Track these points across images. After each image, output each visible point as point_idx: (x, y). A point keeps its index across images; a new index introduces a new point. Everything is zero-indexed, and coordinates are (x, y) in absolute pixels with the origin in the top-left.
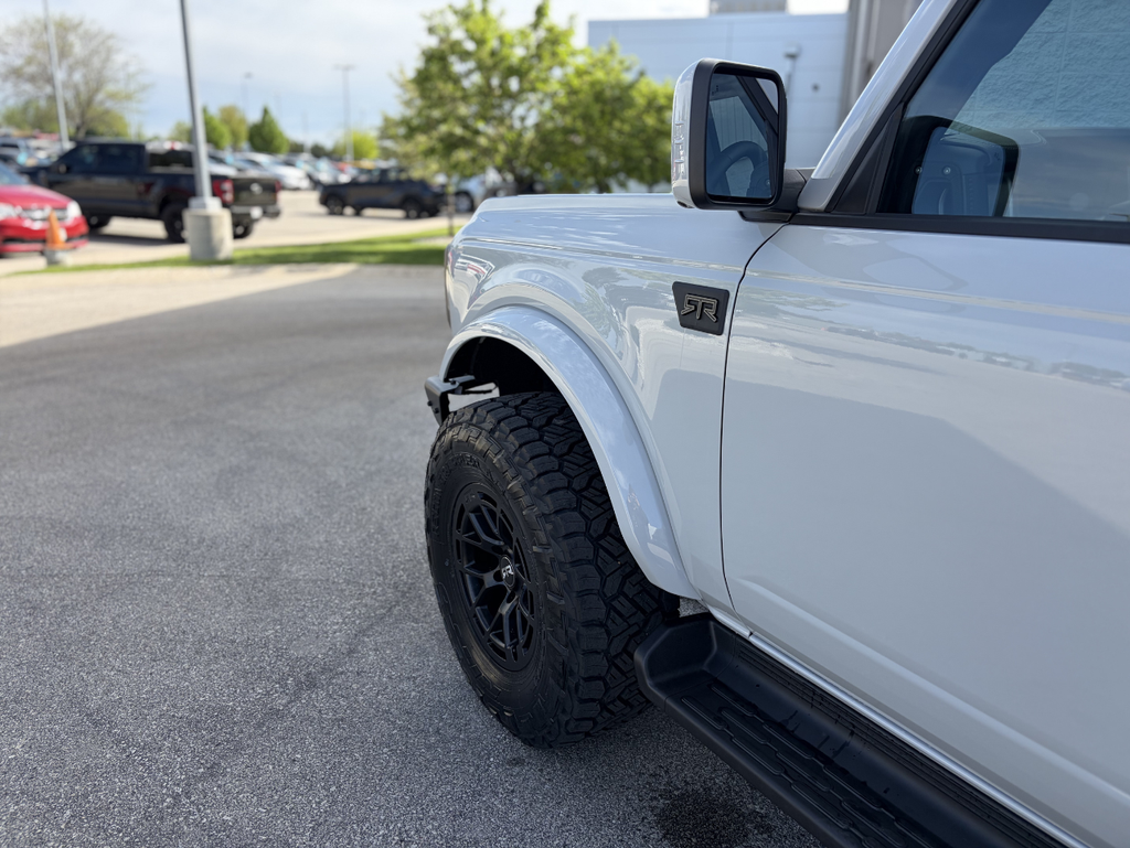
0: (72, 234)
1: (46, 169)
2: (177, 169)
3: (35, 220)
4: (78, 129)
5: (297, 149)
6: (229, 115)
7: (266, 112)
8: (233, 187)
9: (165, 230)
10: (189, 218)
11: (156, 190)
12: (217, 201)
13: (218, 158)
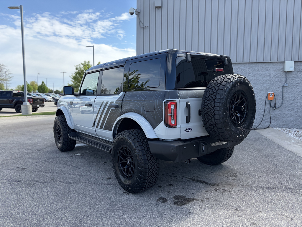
2: (21, 97)
5: (51, 92)
6: (33, 83)
7: (43, 82)
8: (33, 100)
9: (16, 110)
10: (22, 106)
11: (14, 101)
12: (29, 103)
13: (30, 94)
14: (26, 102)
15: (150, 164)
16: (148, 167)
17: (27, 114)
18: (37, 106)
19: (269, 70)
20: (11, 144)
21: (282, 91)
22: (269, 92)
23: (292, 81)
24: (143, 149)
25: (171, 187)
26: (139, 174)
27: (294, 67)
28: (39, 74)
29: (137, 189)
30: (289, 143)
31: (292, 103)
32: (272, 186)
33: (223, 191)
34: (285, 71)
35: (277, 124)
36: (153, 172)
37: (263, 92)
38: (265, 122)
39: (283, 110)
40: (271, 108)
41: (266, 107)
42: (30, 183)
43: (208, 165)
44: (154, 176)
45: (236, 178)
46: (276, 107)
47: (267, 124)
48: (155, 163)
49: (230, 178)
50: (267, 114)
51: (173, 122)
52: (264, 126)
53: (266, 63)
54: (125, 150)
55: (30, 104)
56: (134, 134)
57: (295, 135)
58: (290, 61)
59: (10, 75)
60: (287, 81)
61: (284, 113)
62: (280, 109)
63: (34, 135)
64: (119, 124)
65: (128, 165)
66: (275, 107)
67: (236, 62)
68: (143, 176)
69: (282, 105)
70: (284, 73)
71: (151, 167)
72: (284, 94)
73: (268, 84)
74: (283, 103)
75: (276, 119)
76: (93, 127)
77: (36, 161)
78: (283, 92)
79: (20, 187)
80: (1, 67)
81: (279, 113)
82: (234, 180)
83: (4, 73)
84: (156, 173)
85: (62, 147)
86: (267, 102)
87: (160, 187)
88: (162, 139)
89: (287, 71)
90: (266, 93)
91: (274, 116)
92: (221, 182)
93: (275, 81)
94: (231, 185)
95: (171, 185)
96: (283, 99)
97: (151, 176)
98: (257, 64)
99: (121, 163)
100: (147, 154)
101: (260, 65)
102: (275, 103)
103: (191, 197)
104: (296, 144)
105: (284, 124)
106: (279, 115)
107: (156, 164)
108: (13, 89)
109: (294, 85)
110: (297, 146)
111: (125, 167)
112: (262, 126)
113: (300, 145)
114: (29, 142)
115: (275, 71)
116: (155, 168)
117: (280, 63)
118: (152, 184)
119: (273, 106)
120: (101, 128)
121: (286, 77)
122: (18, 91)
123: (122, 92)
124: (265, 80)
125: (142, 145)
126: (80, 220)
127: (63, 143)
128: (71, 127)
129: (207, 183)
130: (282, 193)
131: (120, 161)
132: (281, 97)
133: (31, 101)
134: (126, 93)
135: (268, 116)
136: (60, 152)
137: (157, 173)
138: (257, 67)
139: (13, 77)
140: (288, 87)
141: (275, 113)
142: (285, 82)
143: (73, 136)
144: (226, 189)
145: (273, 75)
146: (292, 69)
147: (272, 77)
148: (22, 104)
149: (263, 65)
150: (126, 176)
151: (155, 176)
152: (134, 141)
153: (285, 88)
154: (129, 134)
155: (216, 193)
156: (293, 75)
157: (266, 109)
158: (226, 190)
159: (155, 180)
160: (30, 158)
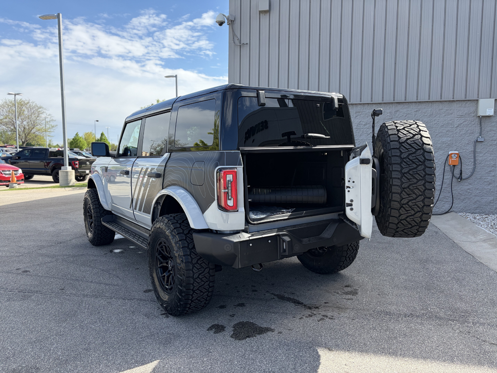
0: (18, 179)
1: (10, 158)
2: (59, 157)
3: (7, 174)
4: (23, 143)
6: (88, 136)
7: (102, 134)
8: (79, 163)
9: (53, 179)
10: (60, 172)
11: (51, 164)
12: (71, 167)
13: (80, 153)
14: (66, 165)
15: (196, 269)
16: (192, 276)
17: (67, 185)
18: (85, 172)
19: (451, 114)
20: (23, 232)
21: (473, 150)
22: (450, 153)
23: (490, 133)
24: (186, 245)
25: (241, 308)
26: (179, 286)
27: (495, 109)
28: (97, 121)
29: (178, 310)
30: (474, 239)
31: (490, 171)
32: (408, 313)
33: (322, 317)
34: (479, 116)
35: (465, 207)
36: (203, 283)
37: (441, 152)
38: (443, 203)
39: (476, 183)
40: (454, 179)
41: (445, 177)
42: (25, 294)
43: (317, 273)
44: (204, 290)
45: (353, 297)
46: (463, 178)
47: (447, 207)
48: (206, 268)
49: (344, 296)
50: (448, 189)
51: (230, 203)
52: (441, 210)
53: (446, 103)
54: (164, 247)
55: (72, 169)
56: (176, 222)
57: (490, 226)
58: (488, 98)
59: (52, 123)
60: (483, 133)
61: (477, 187)
62: (469, 181)
63: (63, 219)
64: (161, 205)
65: (169, 271)
66: (460, 178)
67: (394, 100)
68: (184, 290)
69: (474, 175)
70: (477, 120)
71: (199, 276)
72: (477, 155)
73: (449, 139)
74: (476, 170)
75: (462, 198)
76: (130, 208)
77: (49, 260)
78: (475, 152)
79: (8, 300)
80: (39, 110)
81: (468, 187)
82: (349, 299)
83: (43, 120)
84: (209, 285)
85: (94, 238)
86: (447, 168)
87: (222, 307)
88: (216, 230)
89: (483, 116)
90: (445, 153)
91: (459, 193)
92: (326, 303)
93: (461, 133)
94: (339, 308)
95: (242, 305)
96: (475, 164)
97: (198, 289)
98: (430, 104)
99: (160, 267)
100: (192, 253)
101: (435, 106)
102: (461, 171)
103: (265, 325)
104: (486, 242)
105: (476, 206)
106: (468, 191)
107: (207, 270)
108: (59, 144)
109: (495, 140)
110: (485, 244)
111: (165, 274)
112: (438, 210)
113: (491, 243)
114: (52, 229)
115: (462, 116)
116: (205, 277)
117: (470, 102)
118: (202, 302)
119: (458, 176)
120: (140, 210)
121: (481, 126)
122: (57, 149)
123: (166, 152)
124: (444, 131)
125: (185, 240)
126: (76, 355)
127: (95, 232)
128: (106, 207)
129: (302, 303)
130: (422, 324)
131: (158, 264)
132: (473, 160)
133: (77, 164)
134: (172, 154)
135: (449, 192)
136: (92, 246)
137: (211, 285)
138: (430, 109)
139: (57, 125)
140: (483, 143)
141: (459, 188)
142: (479, 134)
143: (108, 222)
144: (329, 314)
145: (458, 123)
146: (490, 112)
147: (455, 126)
148: (60, 169)
149: (441, 106)
150: (166, 287)
151: (206, 289)
152: (173, 233)
153: (479, 146)
154: (168, 221)
155: (310, 320)
156: (493, 122)
157: (446, 181)
158: (327, 317)
159: (207, 296)
160: (42, 255)
